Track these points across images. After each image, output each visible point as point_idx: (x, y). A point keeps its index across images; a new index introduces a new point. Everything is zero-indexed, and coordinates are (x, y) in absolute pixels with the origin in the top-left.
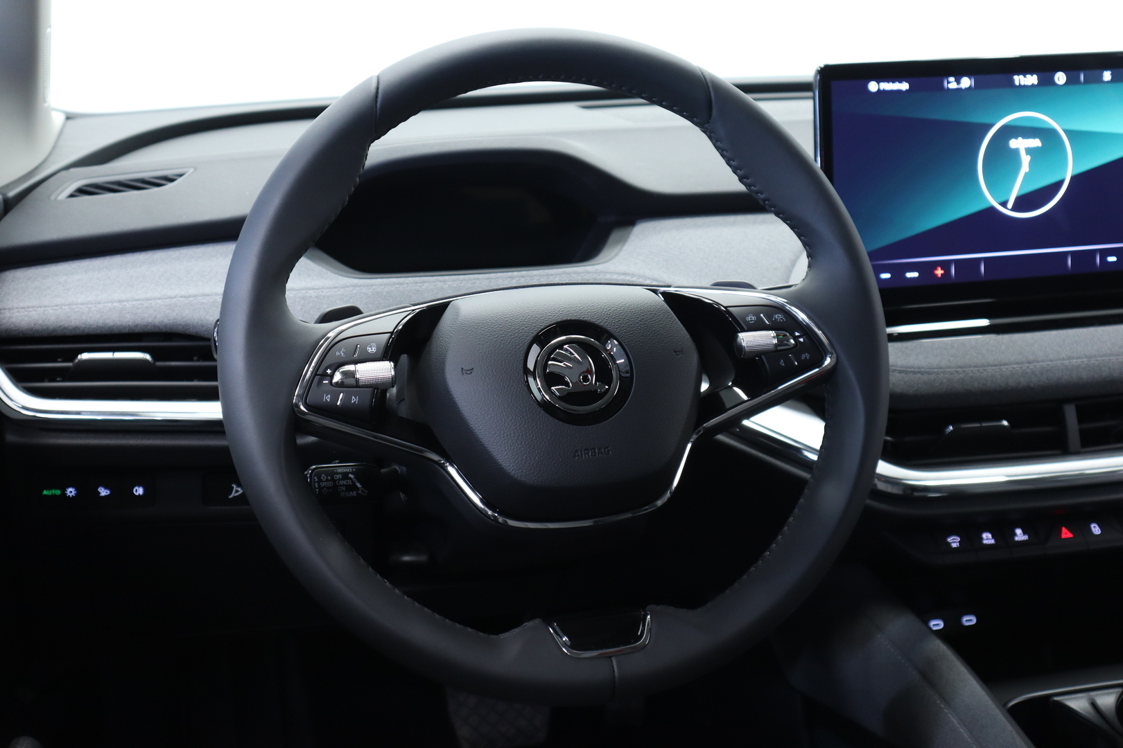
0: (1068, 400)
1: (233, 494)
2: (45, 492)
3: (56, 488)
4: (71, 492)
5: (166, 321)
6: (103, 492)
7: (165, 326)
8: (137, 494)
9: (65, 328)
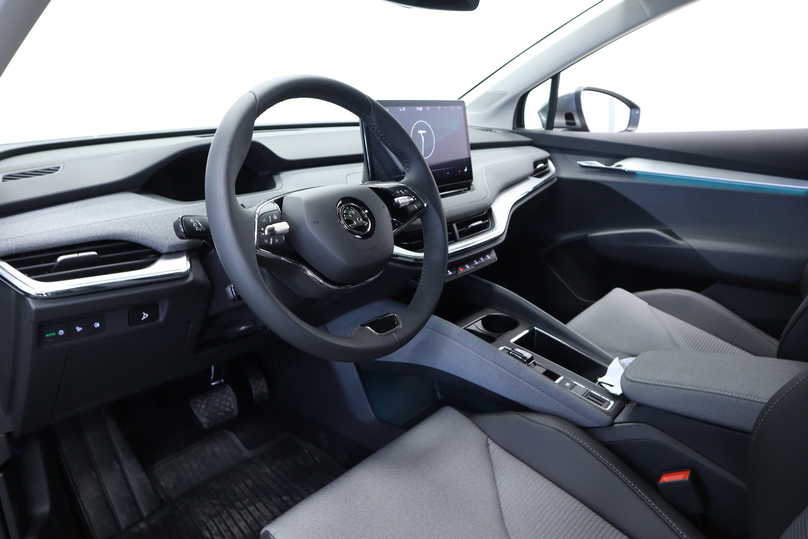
0: (454, 222)
1: (144, 318)
2: (47, 335)
3: (52, 332)
4: (61, 332)
5: (103, 234)
6: (79, 329)
7: (104, 236)
8: (96, 327)
9: (49, 244)
